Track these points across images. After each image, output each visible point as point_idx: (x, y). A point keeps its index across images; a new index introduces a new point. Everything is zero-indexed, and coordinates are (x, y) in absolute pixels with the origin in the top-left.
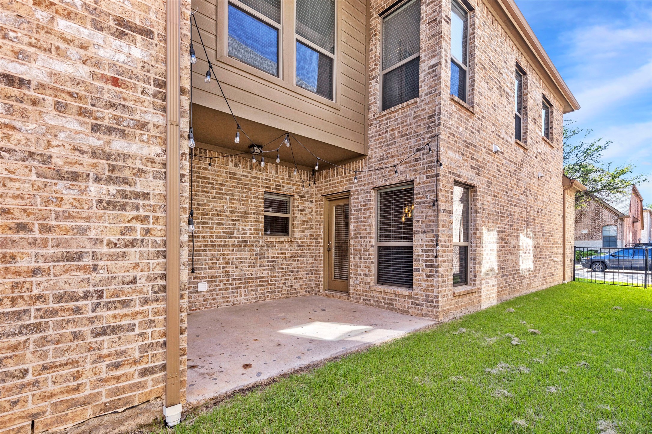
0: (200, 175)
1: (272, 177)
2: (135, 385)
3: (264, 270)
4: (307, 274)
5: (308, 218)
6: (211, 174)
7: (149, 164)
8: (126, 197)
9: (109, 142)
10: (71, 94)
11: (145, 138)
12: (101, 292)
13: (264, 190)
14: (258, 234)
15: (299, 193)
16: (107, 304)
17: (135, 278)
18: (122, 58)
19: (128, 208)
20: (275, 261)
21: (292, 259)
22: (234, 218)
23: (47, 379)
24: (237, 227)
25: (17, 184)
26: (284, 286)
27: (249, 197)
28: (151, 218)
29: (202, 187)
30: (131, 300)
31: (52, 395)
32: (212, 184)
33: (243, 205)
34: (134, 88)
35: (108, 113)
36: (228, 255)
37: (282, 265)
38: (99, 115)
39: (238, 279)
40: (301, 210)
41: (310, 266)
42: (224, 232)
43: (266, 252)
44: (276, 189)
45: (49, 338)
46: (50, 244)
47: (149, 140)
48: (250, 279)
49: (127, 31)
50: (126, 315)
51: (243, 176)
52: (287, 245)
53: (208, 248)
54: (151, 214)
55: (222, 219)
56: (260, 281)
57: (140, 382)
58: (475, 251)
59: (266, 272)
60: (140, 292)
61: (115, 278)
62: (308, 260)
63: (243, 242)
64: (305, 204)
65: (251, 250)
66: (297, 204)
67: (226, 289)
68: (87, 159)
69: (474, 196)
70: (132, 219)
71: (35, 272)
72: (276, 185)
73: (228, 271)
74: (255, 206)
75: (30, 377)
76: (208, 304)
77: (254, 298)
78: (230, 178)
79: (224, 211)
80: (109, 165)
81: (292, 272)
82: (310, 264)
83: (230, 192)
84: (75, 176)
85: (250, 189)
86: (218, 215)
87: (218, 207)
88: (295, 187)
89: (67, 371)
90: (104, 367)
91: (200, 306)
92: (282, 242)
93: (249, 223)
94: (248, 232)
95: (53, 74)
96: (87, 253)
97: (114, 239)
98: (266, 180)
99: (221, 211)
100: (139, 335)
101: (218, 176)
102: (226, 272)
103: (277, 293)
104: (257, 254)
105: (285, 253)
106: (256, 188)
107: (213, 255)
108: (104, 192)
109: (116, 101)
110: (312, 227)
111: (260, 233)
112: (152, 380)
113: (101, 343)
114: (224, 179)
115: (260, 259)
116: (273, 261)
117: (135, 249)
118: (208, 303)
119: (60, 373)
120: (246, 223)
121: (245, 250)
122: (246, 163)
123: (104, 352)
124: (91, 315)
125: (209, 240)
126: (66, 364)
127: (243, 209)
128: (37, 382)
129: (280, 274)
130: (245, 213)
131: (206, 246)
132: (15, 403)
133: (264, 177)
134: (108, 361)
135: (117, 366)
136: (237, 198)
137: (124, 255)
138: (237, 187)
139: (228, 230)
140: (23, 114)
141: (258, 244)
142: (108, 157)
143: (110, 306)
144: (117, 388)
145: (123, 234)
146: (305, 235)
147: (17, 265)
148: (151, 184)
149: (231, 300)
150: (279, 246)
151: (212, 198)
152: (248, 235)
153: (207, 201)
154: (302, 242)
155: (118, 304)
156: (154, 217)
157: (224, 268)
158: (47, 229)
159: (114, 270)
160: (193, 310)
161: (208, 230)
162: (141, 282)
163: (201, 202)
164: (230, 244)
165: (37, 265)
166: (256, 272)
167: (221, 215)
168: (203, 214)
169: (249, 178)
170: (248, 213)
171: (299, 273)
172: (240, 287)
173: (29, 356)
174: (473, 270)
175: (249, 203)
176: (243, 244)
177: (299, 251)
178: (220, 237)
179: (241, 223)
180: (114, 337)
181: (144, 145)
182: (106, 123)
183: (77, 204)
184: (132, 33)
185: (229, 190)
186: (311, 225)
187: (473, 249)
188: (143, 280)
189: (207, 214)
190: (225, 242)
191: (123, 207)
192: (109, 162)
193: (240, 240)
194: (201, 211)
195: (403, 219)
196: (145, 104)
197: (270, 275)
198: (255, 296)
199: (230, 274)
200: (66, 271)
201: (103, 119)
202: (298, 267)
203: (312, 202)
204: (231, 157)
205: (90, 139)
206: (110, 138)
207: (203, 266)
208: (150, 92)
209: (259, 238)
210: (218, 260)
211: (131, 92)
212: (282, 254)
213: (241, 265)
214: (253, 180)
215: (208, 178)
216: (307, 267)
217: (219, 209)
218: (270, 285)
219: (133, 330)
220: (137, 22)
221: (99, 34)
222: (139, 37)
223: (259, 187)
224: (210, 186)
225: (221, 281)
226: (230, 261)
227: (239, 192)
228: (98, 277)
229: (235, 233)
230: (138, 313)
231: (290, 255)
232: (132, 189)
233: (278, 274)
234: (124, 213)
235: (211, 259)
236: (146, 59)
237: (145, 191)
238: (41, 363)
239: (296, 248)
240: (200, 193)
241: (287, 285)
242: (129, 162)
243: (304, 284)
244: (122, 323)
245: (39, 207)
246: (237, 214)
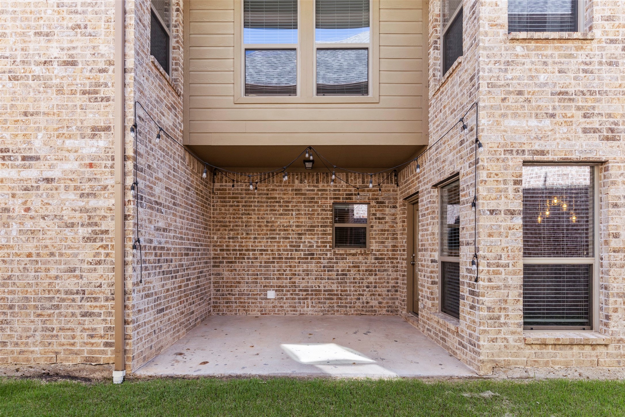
0: (269, 196)
1: (342, 187)
2: (101, 351)
3: (333, 283)
4: (388, 291)
5: (390, 226)
6: (279, 194)
7: (109, 211)
8: (97, 234)
9: (88, 202)
10: (71, 180)
11: (106, 195)
12: (84, 291)
13: (332, 201)
14: (326, 246)
15: (376, 199)
16: (87, 298)
17: (101, 284)
18: (94, 149)
19: (97, 241)
20: (346, 275)
21: (367, 273)
22: (300, 232)
23: (61, 335)
24: (303, 240)
25: (50, 232)
26: (358, 301)
27: (316, 210)
28: (110, 246)
29: (271, 206)
30: (99, 298)
31: (63, 345)
32: (279, 202)
33: (309, 218)
34: (100, 166)
35: (87, 185)
36: (295, 267)
37: (354, 279)
38: (83, 187)
39: (305, 291)
40: (379, 219)
41: (393, 281)
42: (291, 246)
43: (335, 265)
44: (347, 199)
45: (62, 314)
46: (62, 263)
47: (108, 196)
48: (318, 292)
49: (96, 133)
50: (96, 306)
51: (309, 190)
52: (361, 257)
53: (275, 260)
54: (109, 243)
55: (289, 234)
56: (328, 294)
57: (104, 350)
58: (607, 273)
59: (335, 285)
60: (104, 293)
61: (90, 283)
62: (390, 275)
63: (309, 255)
64: (385, 211)
65: (318, 263)
66: (374, 212)
67: (293, 299)
68: (78, 214)
69: (605, 177)
70: (100, 247)
71: (57, 277)
72: (347, 195)
73: (295, 282)
74: (322, 218)
75: (55, 332)
76: (276, 311)
77: (322, 311)
78: (296, 194)
79: (290, 226)
80: (88, 216)
81: (368, 287)
82: (392, 279)
83: (296, 208)
84: (73, 225)
85: (317, 202)
86: (285, 230)
87: (284, 223)
88: (371, 193)
89: (69, 333)
90: (86, 335)
91: (270, 311)
92: (354, 255)
93: (316, 236)
94: (315, 245)
95: (64, 171)
96: (78, 268)
97: (90, 260)
98: (335, 190)
99: (287, 226)
100: (103, 320)
101: (284, 194)
102: (292, 283)
103: (348, 309)
104: (324, 267)
105: (358, 267)
106: (323, 200)
107: (280, 267)
108: (85, 232)
109: (91, 177)
110: (395, 236)
111: (328, 245)
112: (111, 351)
113: (85, 321)
114: (290, 196)
115: (328, 271)
116: (343, 275)
117: (100, 266)
118: (277, 309)
119: (67, 333)
120: (312, 236)
121: (311, 263)
122: (312, 177)
123: (86, 327)
124: (80, 304)
125: (277, 253)
126: (69, 329)
127: (309, 223)
128: (57, 335)
129: (352, 289)
130: (312, 226)
131: (274, 258)
132: (50, 344)
133: (332, 189)
134: (88, 333)
135: (92, 336)
136: (303, 213)
137: (95, 270)
138: (303, 202)
139: (294, 244)
140: (52, 196)
141: (325, 256)
142: (87, 211)
143: (88, 300)
144: (92, 350)
145: (94, 257)
146: (386, 247)
147: (50, 273)
148: (110, 224)
149: (298, 309)
150: (350, 259)
151: (279, 215)
152: (315, 247)
153: (275, 218)
154: (381, 254)
155: (92, 299)
156: (111, 245)
157: (290, 279)
158: (61, 255)
159: (90, 278)
160: (263, 314)
161: (276, 244)
162: (105, 287)
163: (269, 220)
164: (297, 257)
165: (57, 274)
166: (324, 285)
167: (287, 230)
168: (271, 230)
169: (316, 192)
170: (315, 227)
171: (377, 289)
172: (307, 299)
173: (55, 321)
174: (604, 306)
175: (316, 216)
176: (309, 257)
177: (377, 264)
178: (287, 250)
179: (307, 236)
180: (90, 319)
181: (106, 200)
182: (86, 191)
183: (73, 240)
184: (99, 133)
185: (295, 206)
186: (394, 234)
187: (604, 269)
188: (105, 286)
189: (274, 230)
190: (291, 255)
191: (95, 240)
192: (88, 214)
193: (307, 252)
194: (269, 228)
195: (539, 219)
196: (106, 174)
197: (339, 288)
198: (323, 309)
199: (297, 284)
200: (69, 278)
201: (85, 189)
202: (376, 283)
203: (395, 207)
204: (297, 175)
205: (79, 202)
206: (88, 199)
207: (272, 276)
208: (109, 166)
209: (327, 250)
210: (285, 271)
211: (98, 169)
212: (354, 267)
213: (307, 277)
214: (320, 193)
215: (276, 198)
216: (388, 283)
217: (285, 225)
218: (341, 299)
219: (100, 316)
220: (102, 124)
221: (83, 141)
222: (102, 133)
223: (327, 198)
224: (277, 204)
225: (288, 291)
226: (297, 273)
227: (305, 206)
228: (83, 282)
229: (301, 246)
230: (103, 306)
231: (364, 269)
232: (100, 228)
233: (350, 288)
234: (95, 243)
235: (278, 271)
236: (106, 146)
237: (107, 229)
238: (59, 326)
239: (373, 261)
240: (269, 212)
241: (361, 301)
242: (98, 212)
243: (385, 301)
244: (94, 311)
245: (58, 243)
246: (303, 228)
